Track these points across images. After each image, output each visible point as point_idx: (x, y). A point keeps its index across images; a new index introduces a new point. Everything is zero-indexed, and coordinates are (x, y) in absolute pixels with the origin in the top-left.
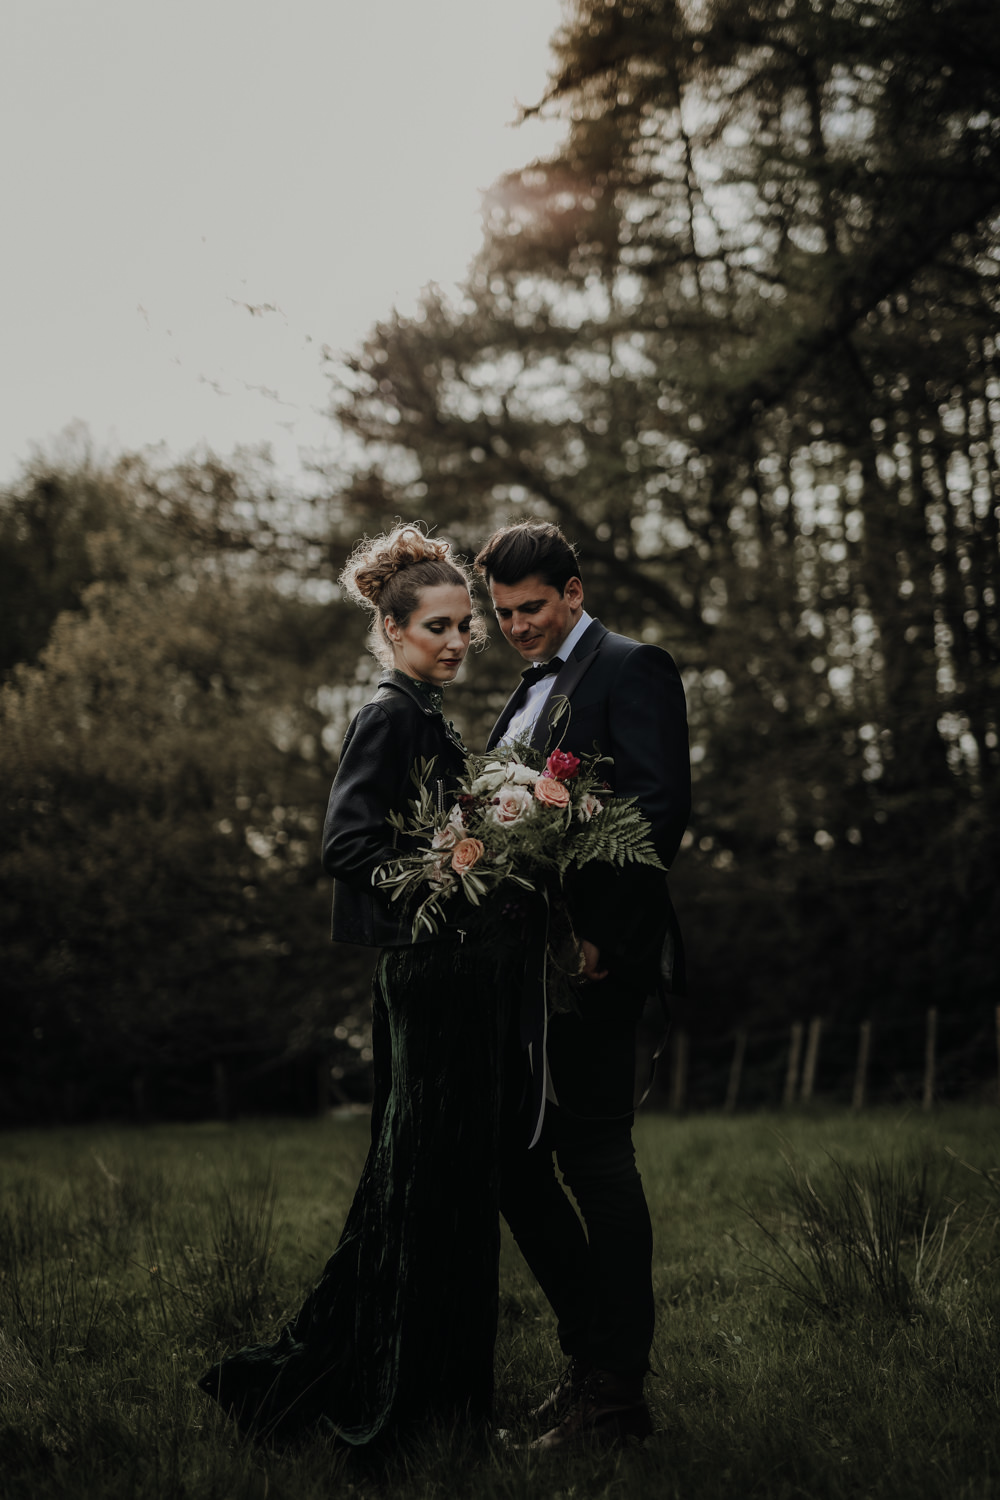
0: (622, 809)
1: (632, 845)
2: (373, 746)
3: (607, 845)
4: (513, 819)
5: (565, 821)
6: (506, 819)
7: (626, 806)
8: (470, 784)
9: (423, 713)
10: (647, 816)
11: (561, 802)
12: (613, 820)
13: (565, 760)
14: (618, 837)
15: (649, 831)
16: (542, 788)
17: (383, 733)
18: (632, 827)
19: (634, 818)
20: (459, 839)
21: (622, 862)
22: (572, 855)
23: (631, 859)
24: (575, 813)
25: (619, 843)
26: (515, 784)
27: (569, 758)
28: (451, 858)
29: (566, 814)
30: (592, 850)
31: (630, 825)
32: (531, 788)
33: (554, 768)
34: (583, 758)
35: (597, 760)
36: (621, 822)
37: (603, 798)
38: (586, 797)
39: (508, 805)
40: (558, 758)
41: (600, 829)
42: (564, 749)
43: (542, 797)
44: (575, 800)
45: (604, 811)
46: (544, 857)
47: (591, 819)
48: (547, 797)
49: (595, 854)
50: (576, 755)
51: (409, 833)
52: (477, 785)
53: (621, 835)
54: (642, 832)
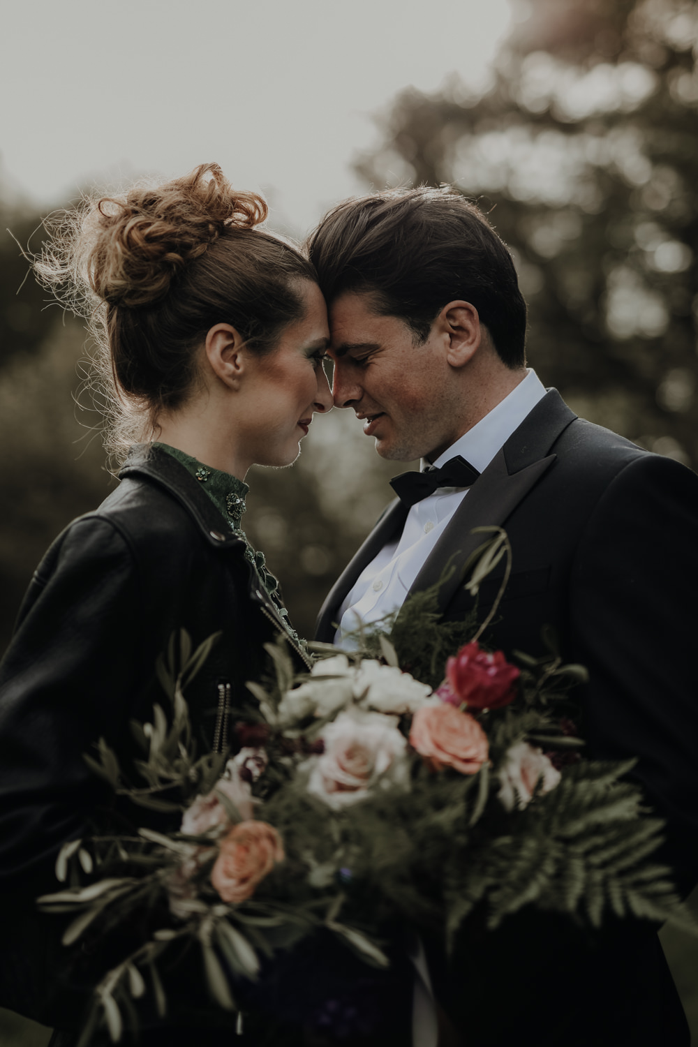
0: (600, 785)
1: (622, 873)
2: (90, 608)
3: (561, 875)
4: (353, 789)
5: (470, 810)
6: (341, 787)
7: (609, 779)
8: (277, 699)
9: (205, 540)
10: (653, 804)
11: (467, 761)
12: (576, 811)
13: (487, 667)
14: (587, 854)
15: (658, 841)
16: (429, 725)
17: (115, 582)
18: (624, 828)
19: (625, 809)
20: (234, 821)
21: (595, 912)
22: (477, 891)
23: (618, 907)
24: (495, 787)
25: (588, 868)
26: (373, 709)
27: (497, 664)
28: (211, 863)
29: (473, 792)
30: (525, 880)
31: (617, 824)
32: (405, 722)
33: (461, 682)
34: (522, 665)
35: (551, 670)
36: (599, 816)
37: (561, 759)
38: (519, 752)
39: (351, 754)
40: (472, 660)
41: (547, 830)
42: (488, 642)
43: (425, 747)
44: (497, 756)
45: (560, 789)
46: (410, 892)
47: (530, 804)
48: (439, 747)
49: (532, 892)
50: (511, 660)
51: (133, 793)
52: (294, 701)
53: (595, 850)
54: (641, 844)
